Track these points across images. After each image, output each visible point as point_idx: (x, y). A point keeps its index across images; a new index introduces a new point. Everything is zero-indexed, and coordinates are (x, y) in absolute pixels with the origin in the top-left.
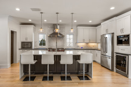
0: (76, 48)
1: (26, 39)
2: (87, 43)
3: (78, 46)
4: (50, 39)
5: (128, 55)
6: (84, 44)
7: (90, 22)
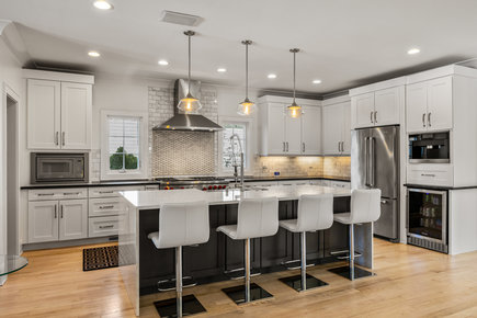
0: (258, 175)
1: (60, 138)
2: (292, 157)
3: (264, 168)
4: (160, 138)
5: (447, 190)
6: (282, 160)
7: (317, 82)
